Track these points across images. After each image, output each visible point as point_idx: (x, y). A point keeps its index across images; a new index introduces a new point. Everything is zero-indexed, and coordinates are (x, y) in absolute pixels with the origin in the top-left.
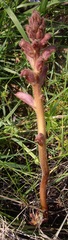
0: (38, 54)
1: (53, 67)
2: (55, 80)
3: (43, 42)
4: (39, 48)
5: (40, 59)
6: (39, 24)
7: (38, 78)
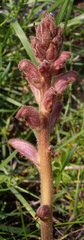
0: (48, 83)
1: (69, 101)
2: (70, 117)
3: (57, 65)
4: (49, 74)
5: (50, 92)
6: (52, 36)
7: (45, 120)
